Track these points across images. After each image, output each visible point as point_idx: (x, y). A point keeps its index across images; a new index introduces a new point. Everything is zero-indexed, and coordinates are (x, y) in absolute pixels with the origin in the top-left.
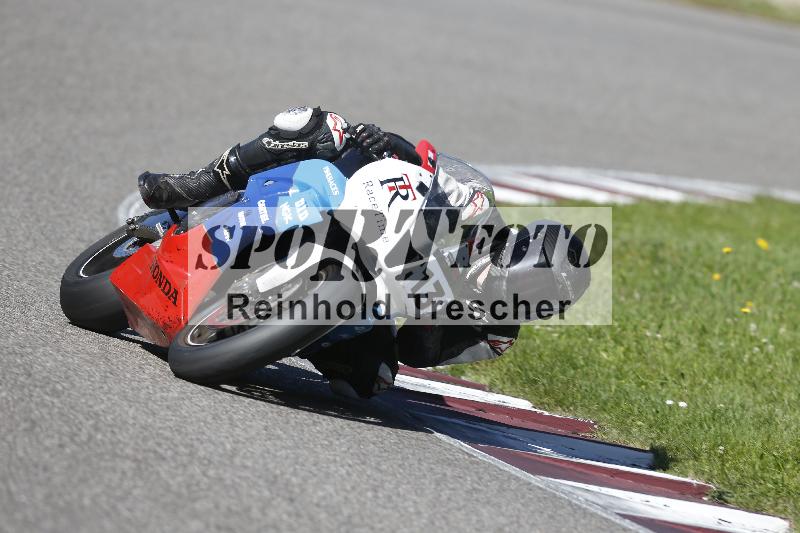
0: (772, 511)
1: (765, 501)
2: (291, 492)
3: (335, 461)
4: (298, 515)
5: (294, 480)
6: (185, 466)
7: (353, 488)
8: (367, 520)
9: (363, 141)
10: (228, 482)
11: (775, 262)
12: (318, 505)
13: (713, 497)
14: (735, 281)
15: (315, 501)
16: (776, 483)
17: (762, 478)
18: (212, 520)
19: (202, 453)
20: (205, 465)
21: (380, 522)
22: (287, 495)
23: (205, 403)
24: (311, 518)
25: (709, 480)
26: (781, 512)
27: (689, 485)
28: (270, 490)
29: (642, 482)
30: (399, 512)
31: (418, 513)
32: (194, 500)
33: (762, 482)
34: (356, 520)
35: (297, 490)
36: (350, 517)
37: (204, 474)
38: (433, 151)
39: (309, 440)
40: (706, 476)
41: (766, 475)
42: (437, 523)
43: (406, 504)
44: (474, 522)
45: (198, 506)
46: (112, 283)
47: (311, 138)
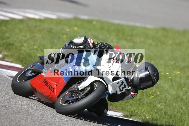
46: (30, 85)
47: (84, 45)
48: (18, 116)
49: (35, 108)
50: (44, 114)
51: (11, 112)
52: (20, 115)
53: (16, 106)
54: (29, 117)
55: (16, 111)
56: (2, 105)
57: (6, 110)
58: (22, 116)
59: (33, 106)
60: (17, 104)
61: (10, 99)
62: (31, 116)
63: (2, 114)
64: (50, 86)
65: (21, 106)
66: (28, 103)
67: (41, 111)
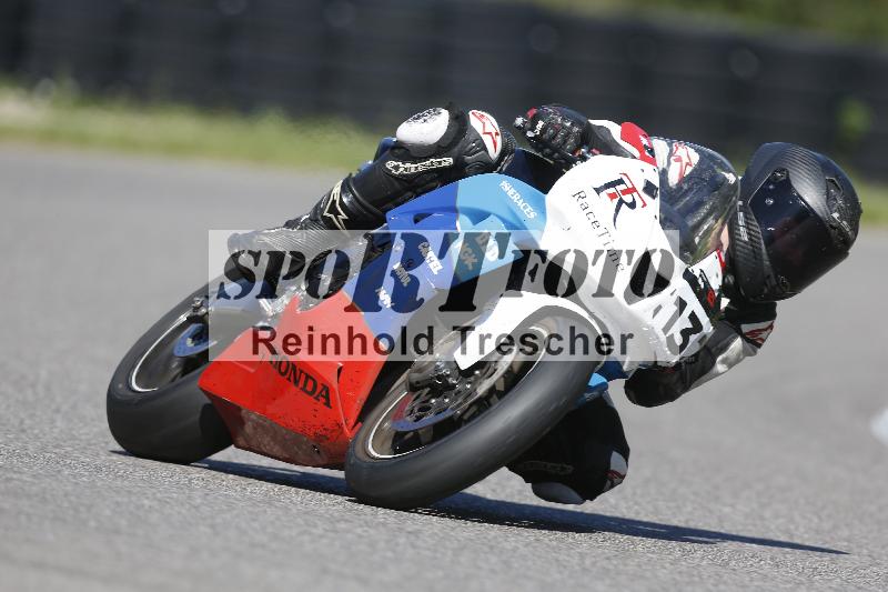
46: (204, 391)
47: (456, 149)
64: (308, 377)
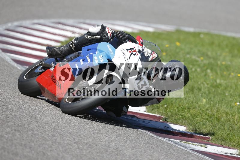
0: (181, 124)
1: (179, 121)
2: (37, 119)
3: (50, 110)
4: (39, 126)
5: (38, 116)
6: (5, 112)
7: (56, 118)
8: (60, 128)
9: (119, 36)
10: (18, 117)
11: (182, 49)
12: (45, 123)
13: (163, 120)
14: (170, 55)
15: (44, 122)
16: (182, 116)
17: (178, 114)
18: (13, 128)
19: (10, 108)
20: (11, 112)
21: (64, 128)
22: (36, 121)
23: (11, 93)
24: (43, 127)
25: (162, 115)
26: (184, 124)
27: (156, 116)
28: (31, 119)
29: (142, 116)
30: (69, 125)
31: (75, 126)
32: (8, 122)
33: (178, 115)
34: (56, 128)
35: (39, 119)
36: (55, 127)
37: (11, 114)
38: (142, 39)
39: (42, 104)
40: (161, 114)
41: (179, 113)
42: (81, 128)
43: (71, 123)
44: (92, 128)
45: (9, 124)
46: (37, 82)
47: (101, 35)
48: (105, 156)
49: (126, 145)
50: (138, 153)
51: (96, 150)
52: (107, 154)
53: (103, 143)
54: (119, 156)
55: (102, 150)
56: (84, 142)
57: (89, 149)
58: (110, 155)
59: (123, 142)
60: (104, 140)
61: (95, 134)
62: (121, 155)
63: (84, 154)
65: (109, 143)
66: (117, 139)
67: (133, 149)
